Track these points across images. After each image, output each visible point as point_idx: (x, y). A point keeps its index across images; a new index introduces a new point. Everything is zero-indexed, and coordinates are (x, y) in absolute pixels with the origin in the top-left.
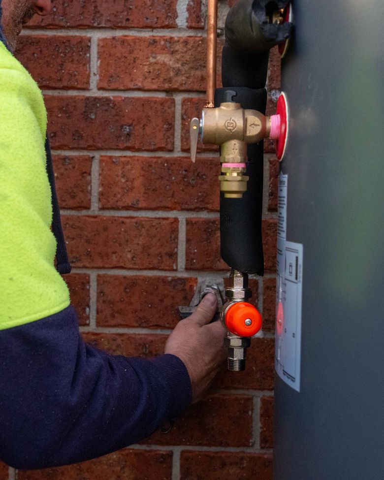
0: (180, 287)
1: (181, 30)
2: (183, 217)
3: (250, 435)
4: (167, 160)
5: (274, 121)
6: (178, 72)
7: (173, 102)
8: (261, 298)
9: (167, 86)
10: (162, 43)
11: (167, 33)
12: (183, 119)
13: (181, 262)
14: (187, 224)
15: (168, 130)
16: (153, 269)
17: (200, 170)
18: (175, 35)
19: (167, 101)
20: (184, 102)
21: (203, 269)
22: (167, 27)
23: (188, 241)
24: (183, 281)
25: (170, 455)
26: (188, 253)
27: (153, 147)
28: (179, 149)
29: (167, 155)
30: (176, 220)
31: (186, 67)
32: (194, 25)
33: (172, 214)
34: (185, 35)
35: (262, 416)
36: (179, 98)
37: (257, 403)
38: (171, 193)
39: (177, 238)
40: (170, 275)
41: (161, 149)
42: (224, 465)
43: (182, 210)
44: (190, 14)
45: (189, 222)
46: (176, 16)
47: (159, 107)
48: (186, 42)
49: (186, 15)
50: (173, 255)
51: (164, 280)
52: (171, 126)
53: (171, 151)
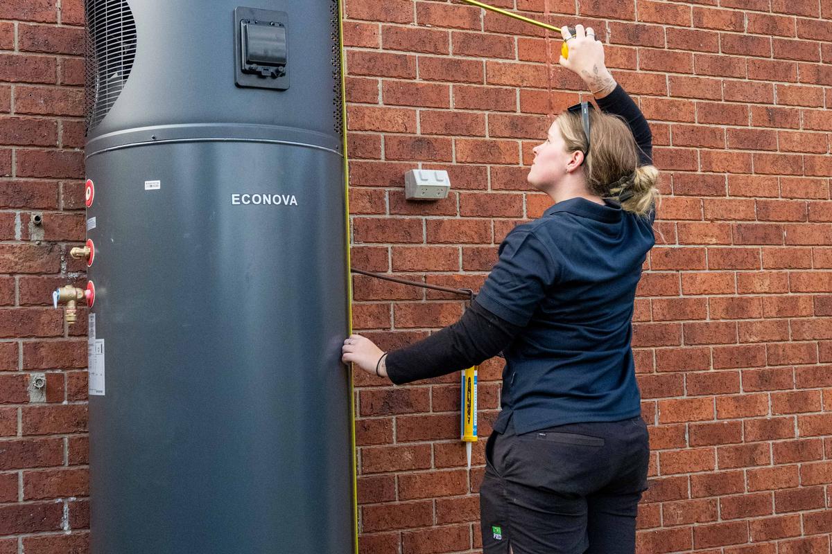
0: (20, 380)
1: (17, 241)
2: (21, 341)
3: (63, 458)
4: (11, 311)
5: (88, 292)
6: (16, 264)
7: (14, 279)
8: (66, 383)
9: (10, 271)
10: (7, 248)
11: (10, 243)
12: (20, 288)
13: (21, 367)
14: (23, 345)
15: (12, 294)
16: (4, 370)
17: (30, 315)
18: (14, 244)
19: (10, 279)
20: (20, 280)
21: (33, 370)
22: (10, 240)
23: (24, 354)
24: (22, 376)
25: (17, 474)
26: (25, 360)
27: (3, 304)
28: (18, 304)
29: (12, 308)
30: (17, 343)
31: (21, 261)
32: (25, 239)
33: (14, 340)
34: (19, 244)
35: (68, 447)
36: (17, 277)
37: (66, 440)
38: (14, 328)
39: (18, 353)
40: (14, 374)
41: (8, 305)
42: (48, 476)
43: (21, 337)
44: (23, 234)
45: (24, 344)
46: (14, 234)
47: (6, 282)
48: (21, 248)
49: (20, 233)
50: (16, 362)
51: (12, 377)
52: (13, 292)
53: (13, 305)
